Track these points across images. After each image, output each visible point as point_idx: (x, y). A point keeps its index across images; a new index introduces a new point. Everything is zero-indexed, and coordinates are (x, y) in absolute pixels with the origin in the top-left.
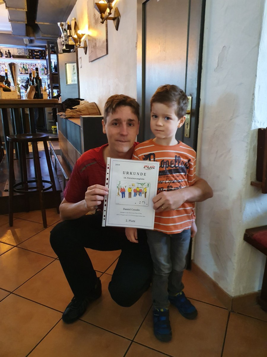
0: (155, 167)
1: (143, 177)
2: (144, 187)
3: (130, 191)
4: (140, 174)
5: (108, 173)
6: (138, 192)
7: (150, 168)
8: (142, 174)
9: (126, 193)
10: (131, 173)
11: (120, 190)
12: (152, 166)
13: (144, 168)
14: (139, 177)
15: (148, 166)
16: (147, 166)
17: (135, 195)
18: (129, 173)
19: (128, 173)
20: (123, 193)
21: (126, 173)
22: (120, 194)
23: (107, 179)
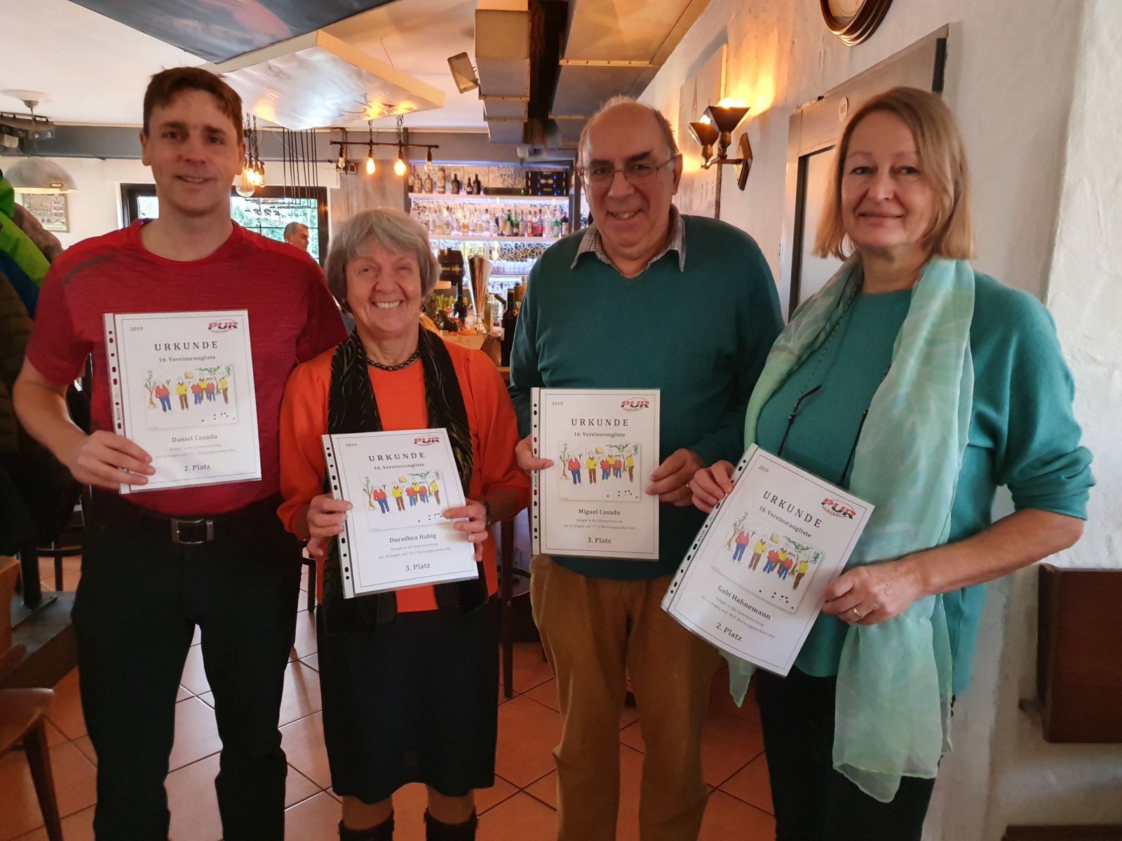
0: (236, 323)
1: (209, 352)
2: (218, 375)
3: (183, 393)
4: (201, 345)
5: (113, 355)
6: (204, 392)
7: (225, 327)
8: (206, 345)
9: (171, 398)
10: (176, 347)
11: (154, 393)
12: (229, 321)
13: (210, 328)
14: (201, 352)
15: (220, 324)
16: (218, 323)
17: (198, 399)
18: (172, 347)
19: (167, 347)
20: (163, 396)
21: (163, 347)
22: (158, 402)
23: (114, 370)
